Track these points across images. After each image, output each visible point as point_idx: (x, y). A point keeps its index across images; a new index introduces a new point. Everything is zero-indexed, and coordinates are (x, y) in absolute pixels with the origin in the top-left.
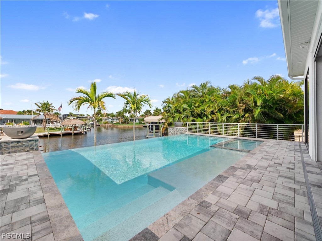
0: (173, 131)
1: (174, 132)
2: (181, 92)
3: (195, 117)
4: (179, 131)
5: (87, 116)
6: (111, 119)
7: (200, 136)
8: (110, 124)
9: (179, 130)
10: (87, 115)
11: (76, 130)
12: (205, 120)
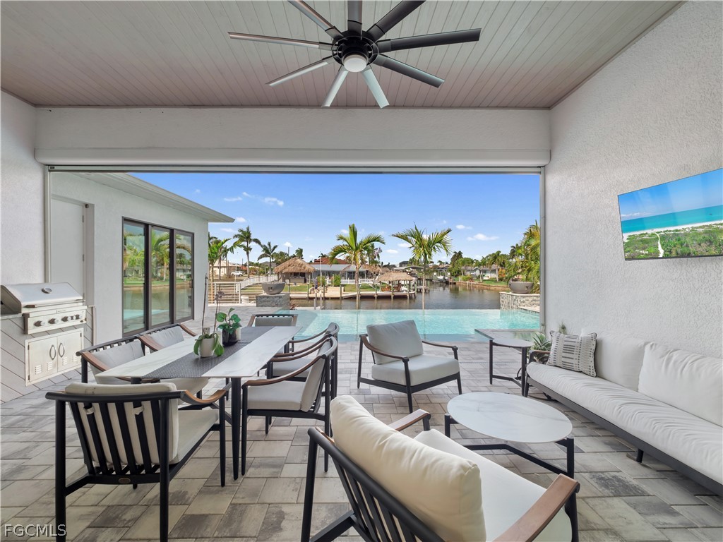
1: (509, 303)
4: (515, 302)
5: (438, 264)
6: (480, 271)
8: (476, 282)
9: (515, 300)
10: (440, 261)
11: (399, 291)
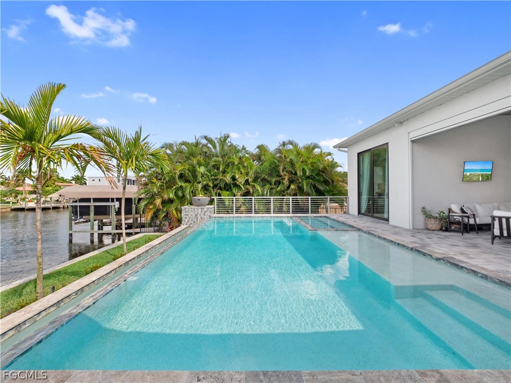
0: (194, 215)
1: (196, 215)
2: (184, 143)
3: (221, 189)
4: (206, 213)
7: (246, 218)
9: (206, 211)
12: (236, 194)
